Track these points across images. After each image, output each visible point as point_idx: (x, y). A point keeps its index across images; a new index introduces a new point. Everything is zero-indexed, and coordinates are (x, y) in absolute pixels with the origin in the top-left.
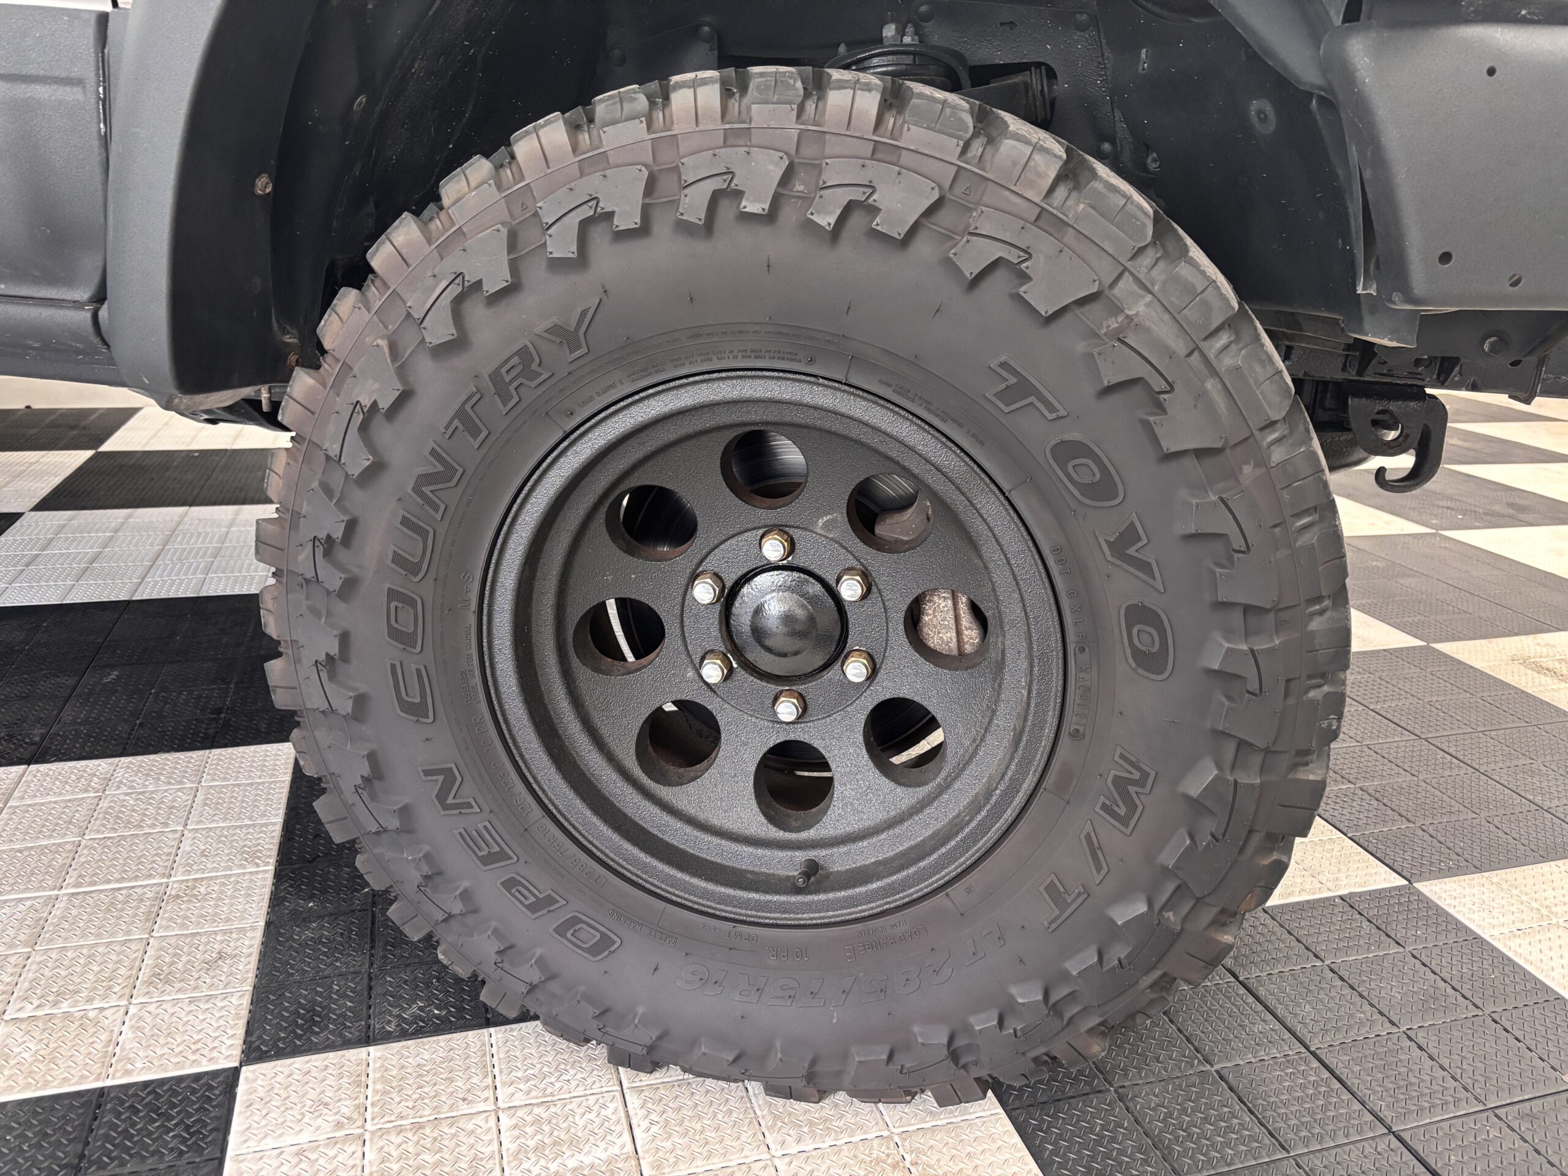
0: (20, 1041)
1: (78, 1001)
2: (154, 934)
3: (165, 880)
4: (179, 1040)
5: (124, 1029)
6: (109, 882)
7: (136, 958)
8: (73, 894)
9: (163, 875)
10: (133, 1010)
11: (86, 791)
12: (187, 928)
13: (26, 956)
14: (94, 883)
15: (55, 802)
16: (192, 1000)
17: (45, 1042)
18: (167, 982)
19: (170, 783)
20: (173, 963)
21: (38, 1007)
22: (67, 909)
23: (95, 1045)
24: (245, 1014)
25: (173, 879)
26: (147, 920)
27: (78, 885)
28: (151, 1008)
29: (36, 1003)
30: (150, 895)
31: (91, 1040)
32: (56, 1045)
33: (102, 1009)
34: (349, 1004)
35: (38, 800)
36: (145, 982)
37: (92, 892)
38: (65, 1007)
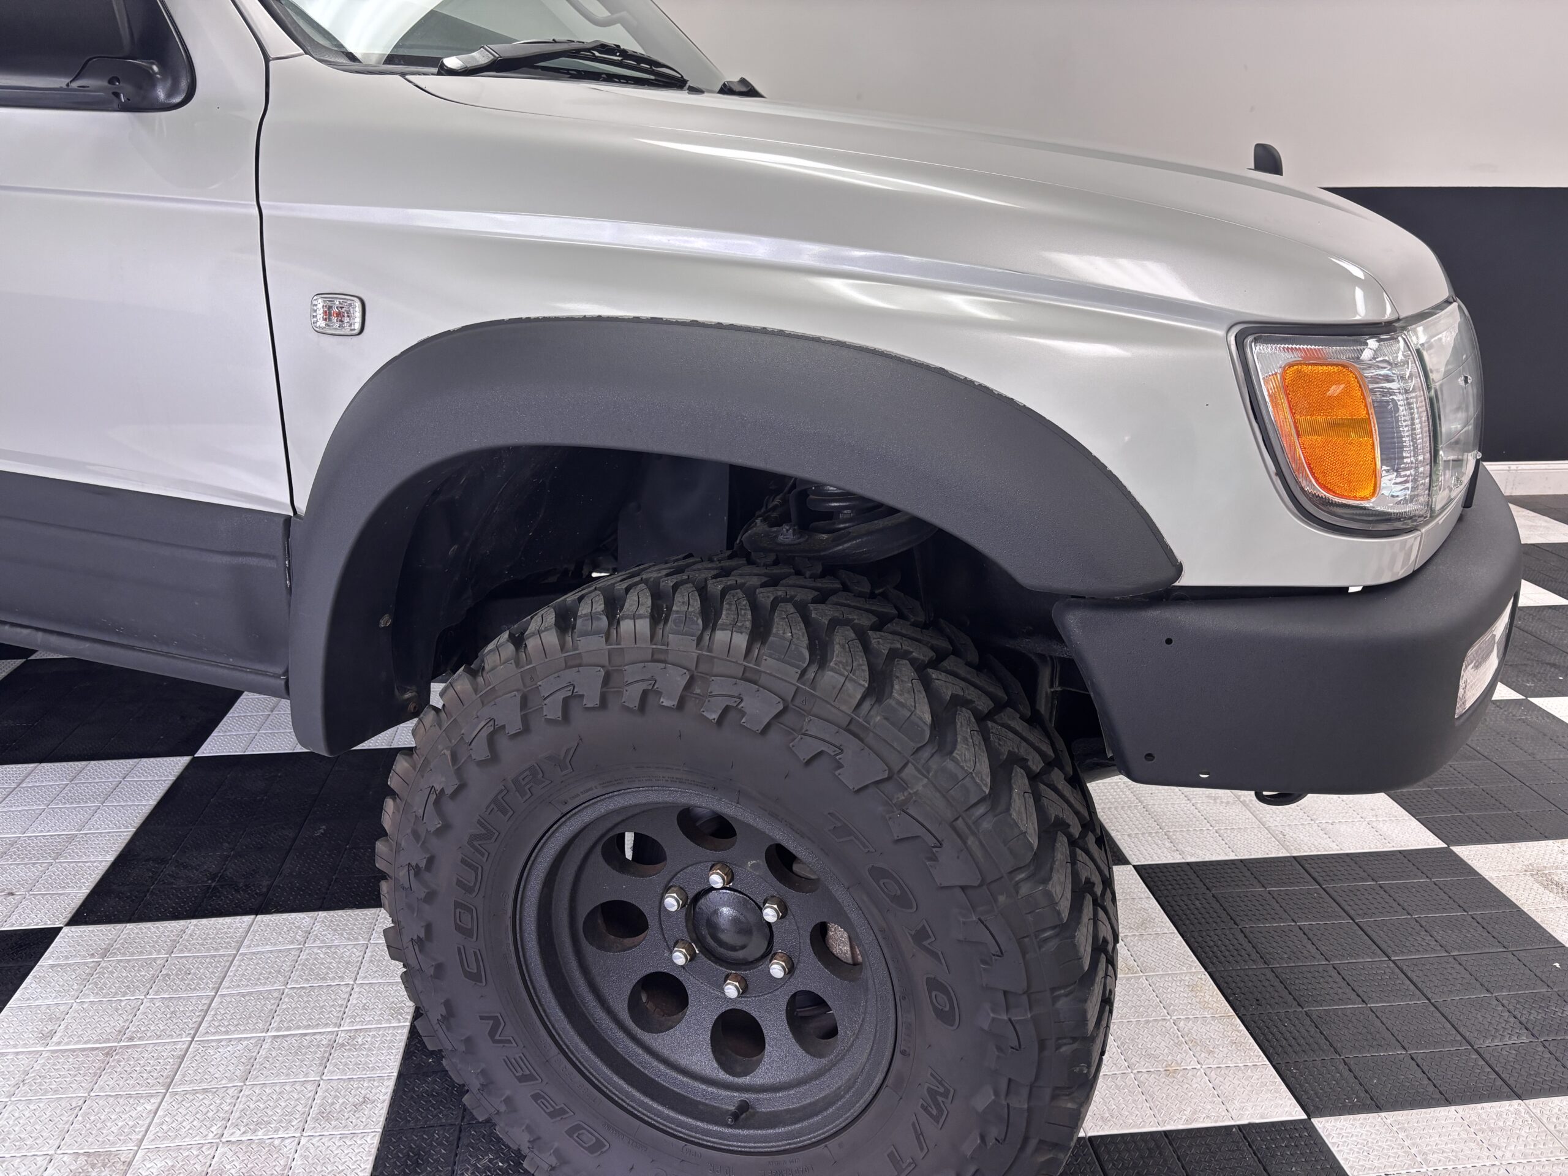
0: (231, 1160)
1: (269, 1131)
2: (324, 1077)
3: (336, 1029)
4: (330, 1169)
5: (296, 1156)
6: (299, 1028)
7: (310, 1097)
8: (275, 1037)
9: (335, 1025)
10: (303, 1141)
11: (293, 943)
12: (346, 1074)
13: (239, 1089)
14: (289, 1028)
15: (271, 952)
16: (343, 1136)
17: (246, 1162)
18: (328, 1120)
19: (349, 939)
20: (333, 1103)
21: (244, 1133)
22: (270, 1050)
23: (276, 1168)
24: (374, 1151)
25: (342, 1029)
26: (321, 1064)
27: (278, 1030)
28: (315, 1140)
29: (243, 1129)
30: (324, 1042)
31: (274, 1164)
32: (252, 1165)
33: (283, 1138)
34: (443, 1151)
35: (260, 949)
36: (313, 1118)
37: (288, 1036)
38: (260, 1133)
